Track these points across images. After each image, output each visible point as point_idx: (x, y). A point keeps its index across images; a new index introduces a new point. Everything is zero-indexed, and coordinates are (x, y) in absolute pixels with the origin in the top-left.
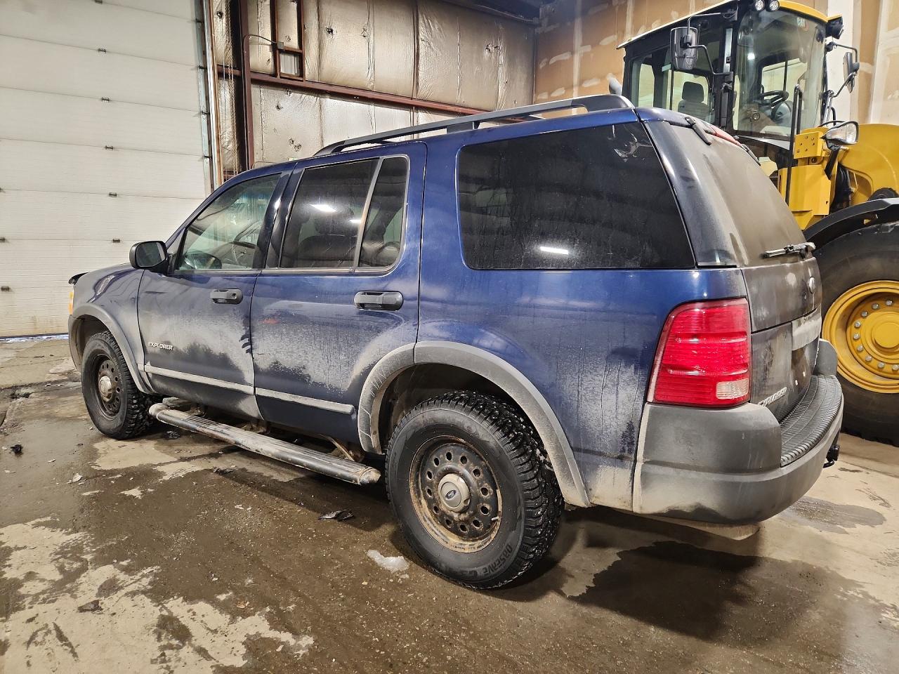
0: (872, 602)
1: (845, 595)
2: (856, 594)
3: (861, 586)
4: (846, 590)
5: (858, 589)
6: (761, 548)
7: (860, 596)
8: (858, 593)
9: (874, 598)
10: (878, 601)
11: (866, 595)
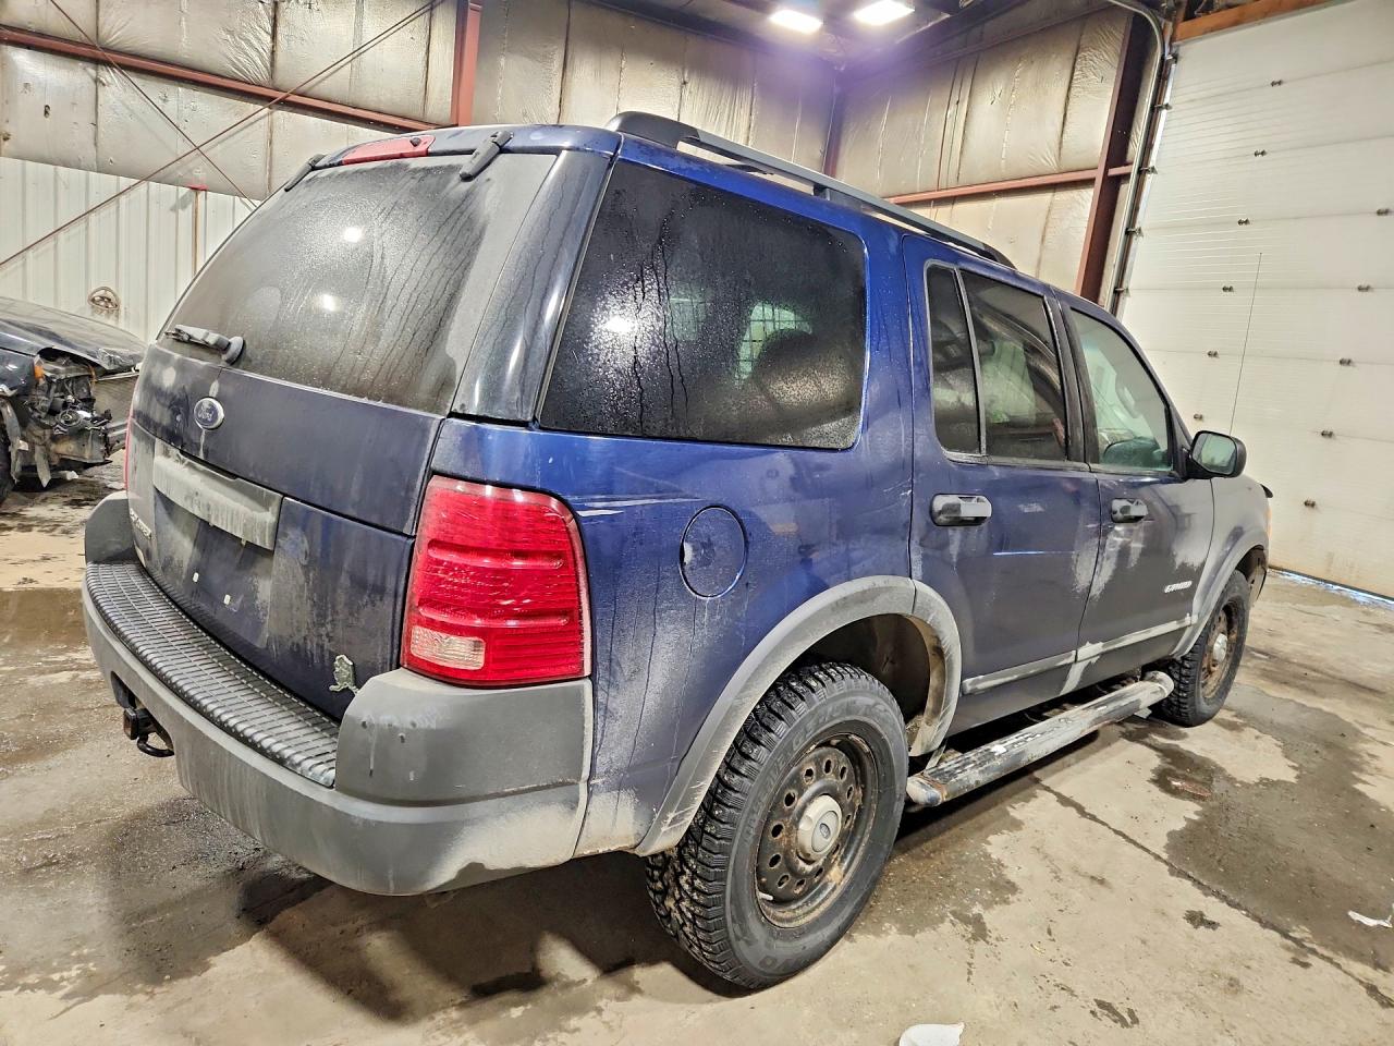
0: (32, 979)
1: (79, 959)
2: (65, 974)
3: (67, 997)
4: (85, 971)
5: (69, 988)
6: (275, 955)
7: (56, 977)
8: (62, 979)
9: (32, 987)
10: (24, 987)
11: (52, 987)
